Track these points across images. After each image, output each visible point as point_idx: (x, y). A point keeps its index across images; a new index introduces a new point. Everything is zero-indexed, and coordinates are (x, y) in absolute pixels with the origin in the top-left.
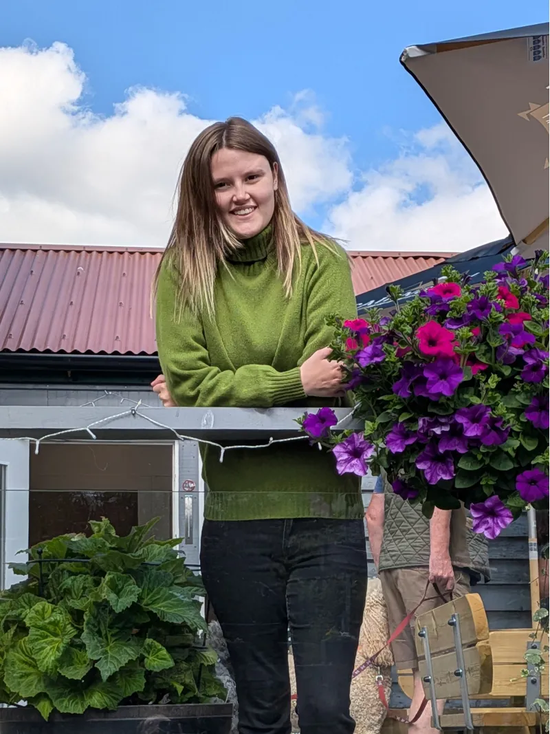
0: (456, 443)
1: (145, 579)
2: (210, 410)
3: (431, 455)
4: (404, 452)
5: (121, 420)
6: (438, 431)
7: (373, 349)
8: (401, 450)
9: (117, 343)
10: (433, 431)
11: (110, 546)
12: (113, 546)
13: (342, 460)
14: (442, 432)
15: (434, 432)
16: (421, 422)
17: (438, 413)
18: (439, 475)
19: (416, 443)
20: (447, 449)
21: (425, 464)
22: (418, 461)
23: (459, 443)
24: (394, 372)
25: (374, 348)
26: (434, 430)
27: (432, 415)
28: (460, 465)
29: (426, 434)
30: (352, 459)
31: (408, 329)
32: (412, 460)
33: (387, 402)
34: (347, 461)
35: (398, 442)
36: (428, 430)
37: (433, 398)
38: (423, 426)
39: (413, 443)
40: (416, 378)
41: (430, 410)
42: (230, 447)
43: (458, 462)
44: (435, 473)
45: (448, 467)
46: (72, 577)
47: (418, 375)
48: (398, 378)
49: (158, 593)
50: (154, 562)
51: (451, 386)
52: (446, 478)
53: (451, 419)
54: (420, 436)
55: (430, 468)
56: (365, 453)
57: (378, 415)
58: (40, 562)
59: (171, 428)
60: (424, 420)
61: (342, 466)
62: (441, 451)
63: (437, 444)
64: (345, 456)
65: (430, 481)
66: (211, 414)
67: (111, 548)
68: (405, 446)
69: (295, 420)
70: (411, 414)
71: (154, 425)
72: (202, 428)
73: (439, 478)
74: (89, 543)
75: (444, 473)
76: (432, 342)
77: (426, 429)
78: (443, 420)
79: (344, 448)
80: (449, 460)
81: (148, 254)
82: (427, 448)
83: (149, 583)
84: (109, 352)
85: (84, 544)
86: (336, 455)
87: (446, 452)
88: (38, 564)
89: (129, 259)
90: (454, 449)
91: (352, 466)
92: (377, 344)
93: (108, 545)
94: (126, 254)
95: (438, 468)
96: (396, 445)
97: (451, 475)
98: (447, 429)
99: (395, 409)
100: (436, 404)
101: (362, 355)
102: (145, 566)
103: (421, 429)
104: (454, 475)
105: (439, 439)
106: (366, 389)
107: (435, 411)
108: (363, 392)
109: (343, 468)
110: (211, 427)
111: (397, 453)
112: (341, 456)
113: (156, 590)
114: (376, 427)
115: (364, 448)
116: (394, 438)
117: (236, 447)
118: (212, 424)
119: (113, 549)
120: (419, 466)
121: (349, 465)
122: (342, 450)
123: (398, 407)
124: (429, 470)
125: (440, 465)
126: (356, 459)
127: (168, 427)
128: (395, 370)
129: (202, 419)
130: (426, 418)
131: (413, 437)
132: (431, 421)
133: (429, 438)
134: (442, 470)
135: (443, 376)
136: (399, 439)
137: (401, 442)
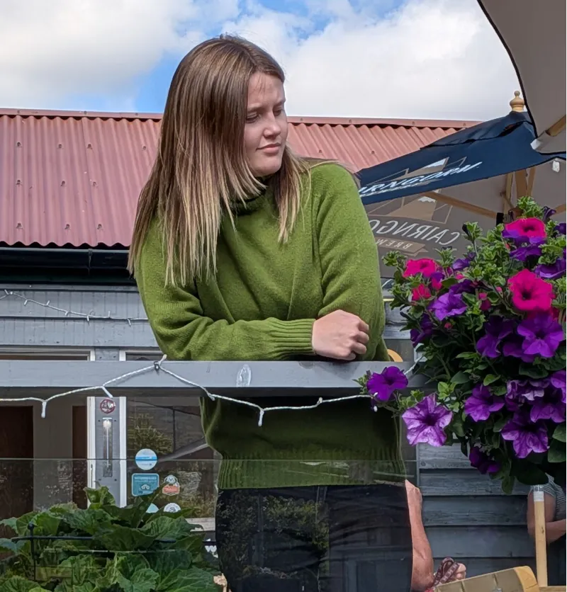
0: (551, 411)
1: (159, 560)
2: (246, 365)
3: (521, 424)
4: (487, 420)
5: (143, 376)
6: (530, 397)
7: (449, 299)
8: (484, 418)
9: (19, 232)
10: (524, 397)
11: (112, 518)
12: (115, 518)
13: (414, 428)
14: (536, 398)
15: (526, 399)
16: (509, 386)
17: (530, 375)
18: (529, 448)
19: (503, 410)
20: (540, 417)
21: (513, 434)
22: (504, 431)
23: (554, 411)
24: (477, 327)
25: (451, 297)
26: (526, 395)
27: (522, 378)
28: (555, 436)
29: (516, 401)
30: (425, 427)
31: (501, 280)
32: (497, 430)
33: (468, 361)
34: (419, 429)
35: (480, 407)
36: (518, 397)
37: (525, 360)
38: (512, 391)
39: (500, 411)
40: (505, 335)
41: (522, 373)
42: (270, 409)
43: (552, 433)
44: (524, 445)
45: (539, 438)
46: (71, 558)
47: (508, 333)
48: (482, 333)
49: (175, 575)
50: (165, 538)
51: (551, 347)
52: (538, 450)
53: (546, 382)
54: (509, 403)
55: (518, 439)
56: (441, 420)
57: (452, 375)
58: (31, 539)
59: (201, 387)
60: (513, 385)
61: (413, 435)
62: (533, 420)
63: (529, 411)
64: (417, 424)
65: (519, 454)
66: (248, 369)
67: (113, 522)
68: (489, 414)
69: (355, 380)
70: (497, 376)
71: (181, 383)
72: (238, 386)
73: (529, 451)
74: (87, 515)
75: (535, 444)
76: (526, 295)
77: (516, 394)
78: (536, 385)
79: (415, 414)
80: (541, 429)
81: (45, 119)
82: (516, 416)
83: (164, 564)
84: (11, 243)
85: (81, 517)
86: (407, 422)
87: (540, 421)
88: (29, 542)
89: (22, 123)
90: (548, 418)
91: (425, 435)
92: (455, 293)
93: (110, 518)
94: (18, 118)
95: (527, 440)
96: (478, 411)
97: (545, 448)
98: (541, 394)
99: (477, 369)
100: (528, 366)
101: (437, 306)
102: (157, 544)
103: (510, 394)
104: (548, 447)
105: (532, 406)
106: (438, 344)
107: (527, 374)
108: (435, 348)
109: (414, 437)
110: (248, 385)
111: (480, 421)
112: (412, 423)
113: (172, 572)
114: (453, 389)
115: (439, 414)
116: (474, 403)
117: (277, 408)
118: (249, 382)
119: (116, 522)
120: (506, 437)
121: (421, 434)
122: (413, 416)
123: (480, 368)
124: (517, 442)
125: (530, 435)
126: (429, 427)
127: (198, 385)
128: (477, 324)
129: (236, 374)
130: (516, 382)
131: (498, 402)
132: (522, 385)
133: (520, 405)
134: (533, 442)
135: (541, 334)
136: (481, 404)
137: (483, 408)
